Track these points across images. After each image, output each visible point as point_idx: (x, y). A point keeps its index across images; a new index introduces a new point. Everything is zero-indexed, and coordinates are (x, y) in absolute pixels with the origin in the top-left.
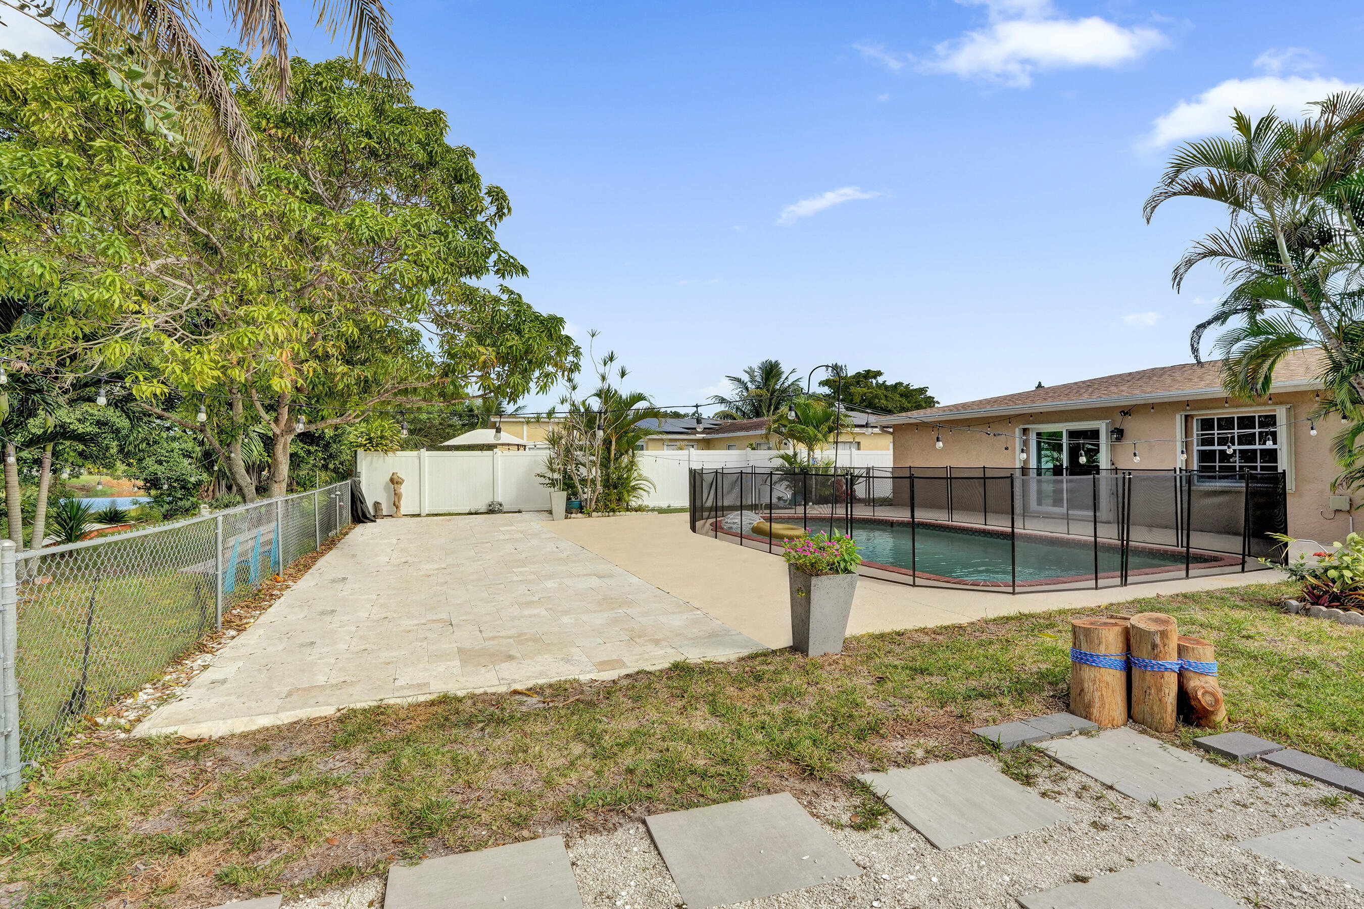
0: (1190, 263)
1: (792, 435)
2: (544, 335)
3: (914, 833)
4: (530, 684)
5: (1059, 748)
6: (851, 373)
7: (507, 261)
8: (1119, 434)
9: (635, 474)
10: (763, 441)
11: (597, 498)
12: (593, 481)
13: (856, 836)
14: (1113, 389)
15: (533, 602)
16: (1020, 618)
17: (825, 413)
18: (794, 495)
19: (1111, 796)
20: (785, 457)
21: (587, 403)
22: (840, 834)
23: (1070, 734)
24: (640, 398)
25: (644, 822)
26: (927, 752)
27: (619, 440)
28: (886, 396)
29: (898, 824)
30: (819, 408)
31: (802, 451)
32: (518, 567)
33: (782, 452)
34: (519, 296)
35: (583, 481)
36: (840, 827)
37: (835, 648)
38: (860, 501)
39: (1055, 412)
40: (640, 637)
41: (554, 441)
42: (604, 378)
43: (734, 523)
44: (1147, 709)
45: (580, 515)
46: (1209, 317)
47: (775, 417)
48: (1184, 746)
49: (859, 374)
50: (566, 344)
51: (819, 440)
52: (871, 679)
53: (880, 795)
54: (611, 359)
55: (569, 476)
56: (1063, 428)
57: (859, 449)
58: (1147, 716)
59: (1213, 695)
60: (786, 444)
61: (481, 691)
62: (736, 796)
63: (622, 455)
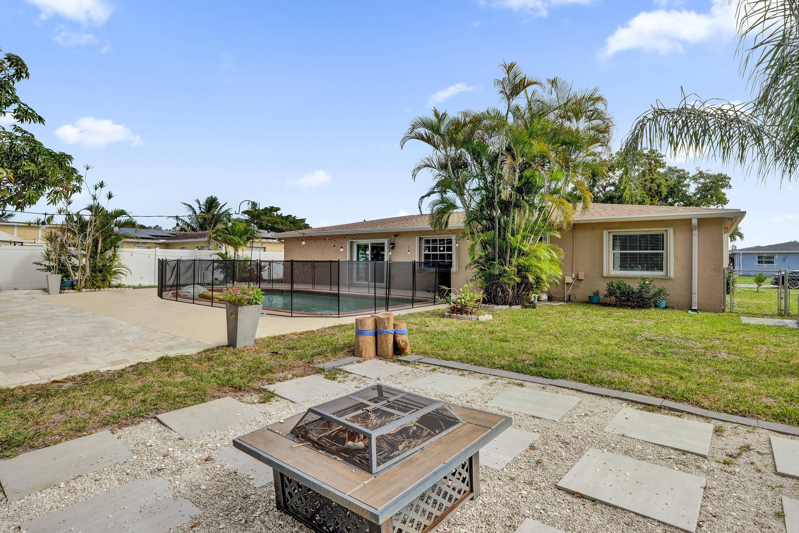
0: (419, 168)
1: (225, 241)
2: (56, 165)
3: (286, 401)
4: (65, 376)
5: (348, 368)
6: (262, 207)
7: (27, 111)
8: (393, 246)
9: (116, 263)
10: (206, 245)
11: (86, 280)
12: (84, 268)
13: (261, 405)
14: (392, 224)
15: (50, 339)
16: (340, 326)
17: (245, 229)
18: (226, 277)
19: (364, 379)
20: (220, 255)
21: (80, 214)
22: (254, 406)
23: (353, 363)
24: (122, 213)
25: (155, 418)
26: (293, 375)
27: (104, 240)
28: (282, 223)
29: (279, 399)
30: (242, 227)
31: (231, 252)
32: (29, 322)
33: (218, 251)
34: (33, 136)
35: (75, 268)
36: (254, 403)
37: (250, 343)
38: (265, 281)
39: (365, 234)
40: (135, 348)
41: (51, 239)
42: (95, 198)
43: (189, 292)
44: (382, 350)
45: (71, 291)
46: (425, 194)
47: (214, 230)
48: (394, 362)
49: (266, 209)
50: (72, 173)
51: (241, 245)
52: (269, 354)
53: (272, 391)
54: (102, 185)
55: (63, 264)
56: (369, 242)
57: (265, 251)
58: (383, 353)
59: (405, 342)
60: (220, 247)
61: (28, 384)
62: (203, 401)
63: (106, 250)
